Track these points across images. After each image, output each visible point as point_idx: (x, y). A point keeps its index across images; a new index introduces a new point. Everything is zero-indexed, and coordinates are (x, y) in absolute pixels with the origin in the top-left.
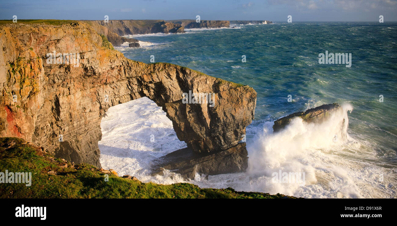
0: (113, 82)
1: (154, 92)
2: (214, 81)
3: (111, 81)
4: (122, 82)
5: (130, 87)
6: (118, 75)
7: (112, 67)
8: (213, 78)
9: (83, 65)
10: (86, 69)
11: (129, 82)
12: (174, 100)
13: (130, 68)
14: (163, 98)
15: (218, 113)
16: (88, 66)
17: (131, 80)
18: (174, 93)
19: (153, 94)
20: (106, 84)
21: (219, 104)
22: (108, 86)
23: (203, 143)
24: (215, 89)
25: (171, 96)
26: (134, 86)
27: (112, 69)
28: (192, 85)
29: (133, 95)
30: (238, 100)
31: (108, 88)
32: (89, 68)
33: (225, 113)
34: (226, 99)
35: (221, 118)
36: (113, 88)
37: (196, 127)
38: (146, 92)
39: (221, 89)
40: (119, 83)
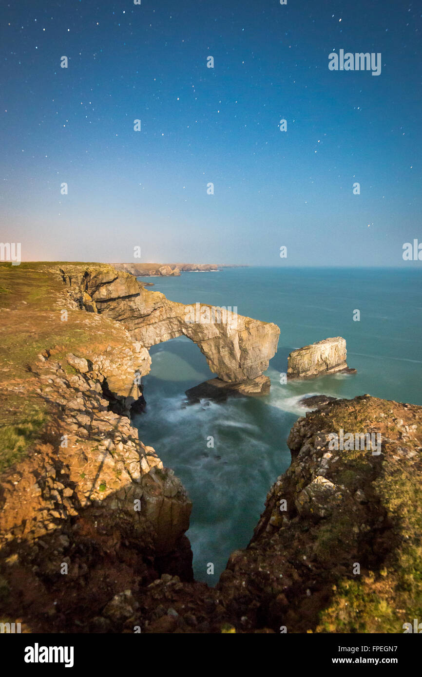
0: (156, 323)
1: (191, 331)
2: (244, 319)
3: (154, 322)
4: (163, 322)
5: (170, 327)
6: (160, 316)
7: (156, 308)
8: (243, 317)
9: (130, 307)
10: (132, 310)
11: (170, 322)
12: (210, 337)
13: (171, 308)
14: (200, 335)
15: (247, 348)
16: (134, 307)
17: (172, 320)
18: (210, 331)
19: (190, 332)
20: (149, 325)
21: (249, 340)
22: (151, 326)
23: (233, 375)
24: (245, 326)
25: (207, 334)
26: (173, 326)
27: (155, 309)
28: (226, 325)
29: (173, 334)
30: (264, 336)
31: (151, 328)
32: (135, 310)
33: (253, 348)
34: (254, 336)
35: (250, 352)
36: (155, 328)
37: (227, 360)
38: (184, 330)
39: (251, 326)
40: (160, 323)
